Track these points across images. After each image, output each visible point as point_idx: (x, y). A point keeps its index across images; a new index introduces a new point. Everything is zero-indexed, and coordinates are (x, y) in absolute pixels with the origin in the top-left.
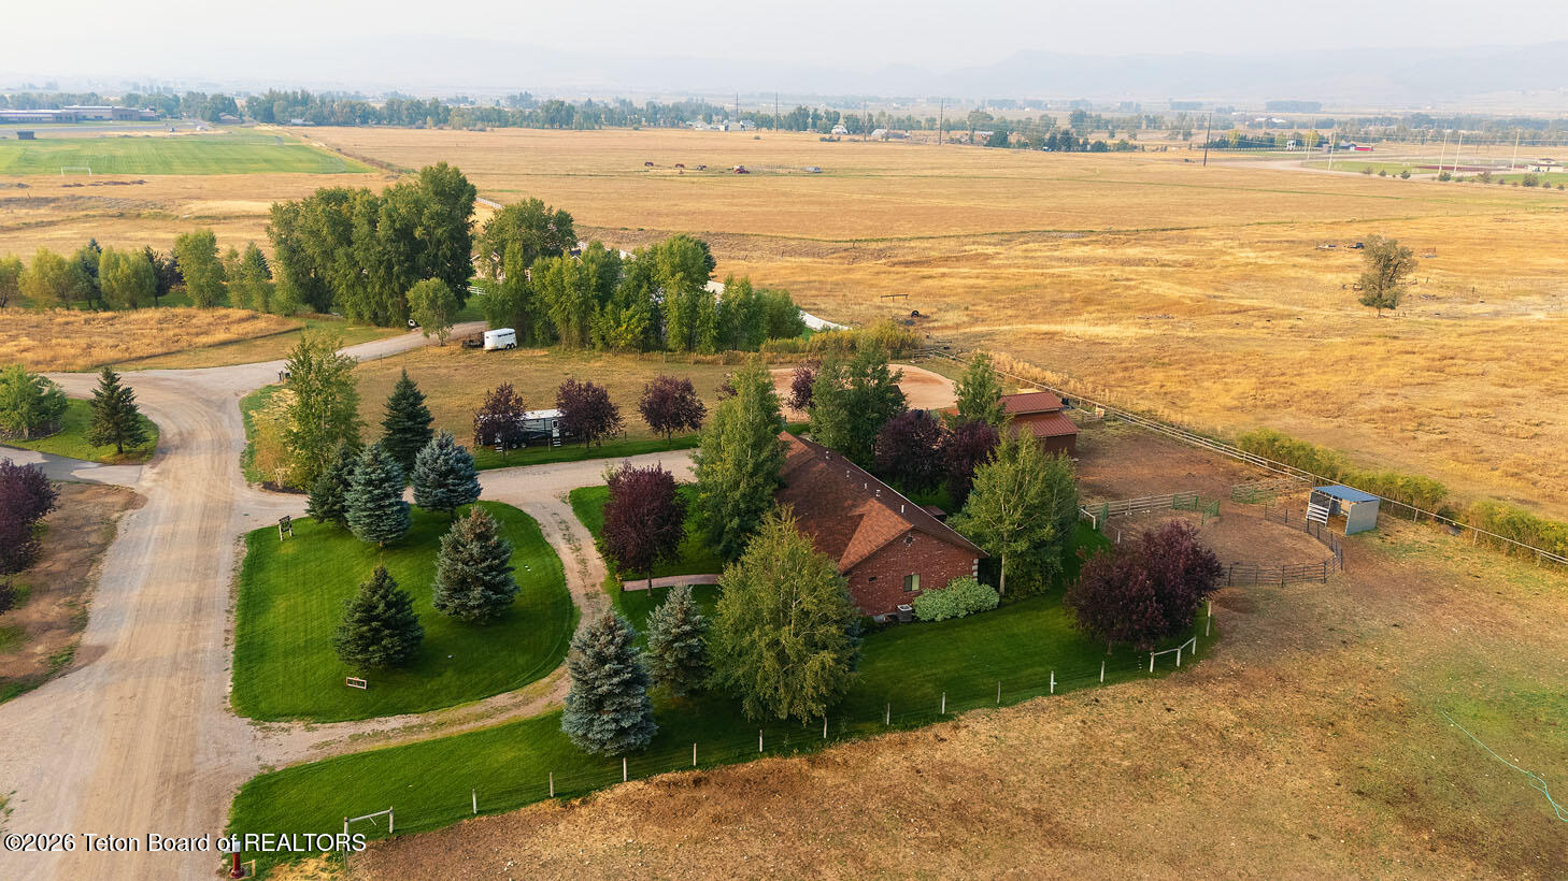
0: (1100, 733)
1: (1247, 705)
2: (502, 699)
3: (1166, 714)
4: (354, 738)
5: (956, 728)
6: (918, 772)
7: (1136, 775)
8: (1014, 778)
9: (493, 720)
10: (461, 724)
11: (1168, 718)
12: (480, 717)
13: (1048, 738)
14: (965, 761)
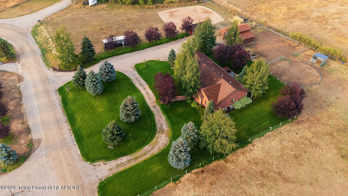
0: (285, 144)
1: (313, 130)
2: (147, 147)
3: (297, 135)
4: (117, 166)
5: (253, 146)
6: (250, 162)
7: (296, 157)
8: (270, 161)
9: (148, 155)
10: (141, 158)
11: (298, 136)
12: (144, 154)
13: (274, 147)
14: (258, 157)
